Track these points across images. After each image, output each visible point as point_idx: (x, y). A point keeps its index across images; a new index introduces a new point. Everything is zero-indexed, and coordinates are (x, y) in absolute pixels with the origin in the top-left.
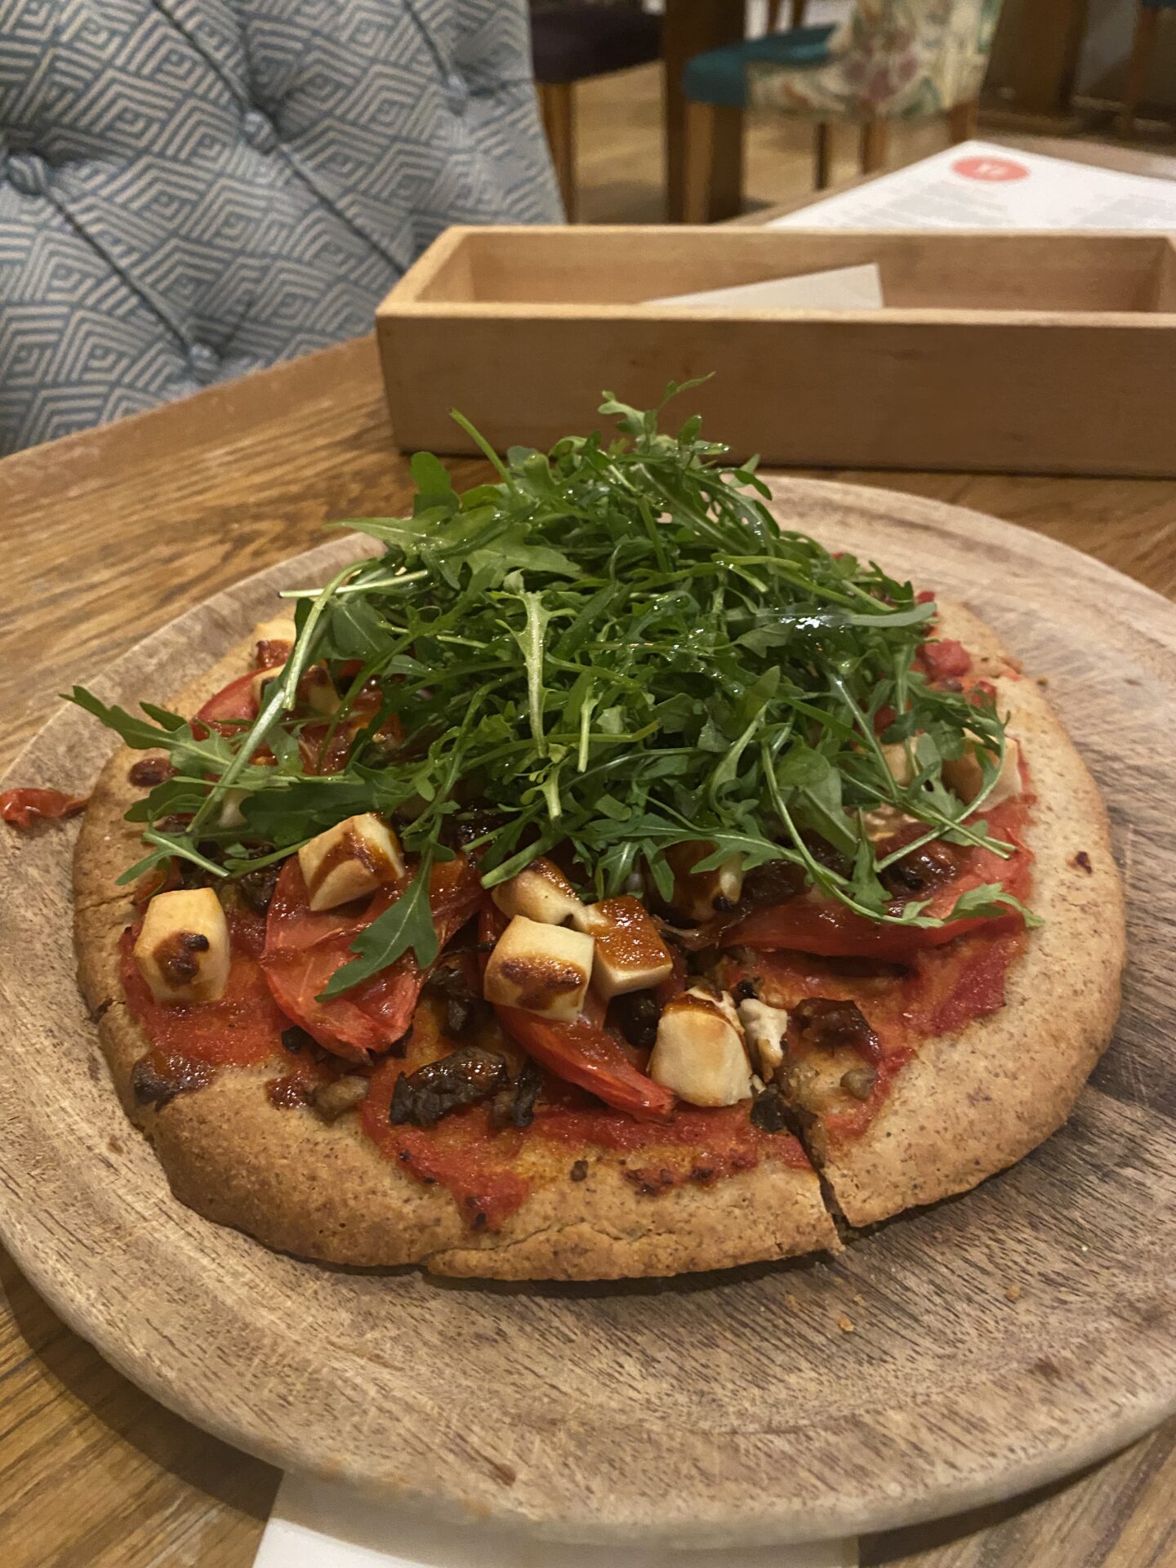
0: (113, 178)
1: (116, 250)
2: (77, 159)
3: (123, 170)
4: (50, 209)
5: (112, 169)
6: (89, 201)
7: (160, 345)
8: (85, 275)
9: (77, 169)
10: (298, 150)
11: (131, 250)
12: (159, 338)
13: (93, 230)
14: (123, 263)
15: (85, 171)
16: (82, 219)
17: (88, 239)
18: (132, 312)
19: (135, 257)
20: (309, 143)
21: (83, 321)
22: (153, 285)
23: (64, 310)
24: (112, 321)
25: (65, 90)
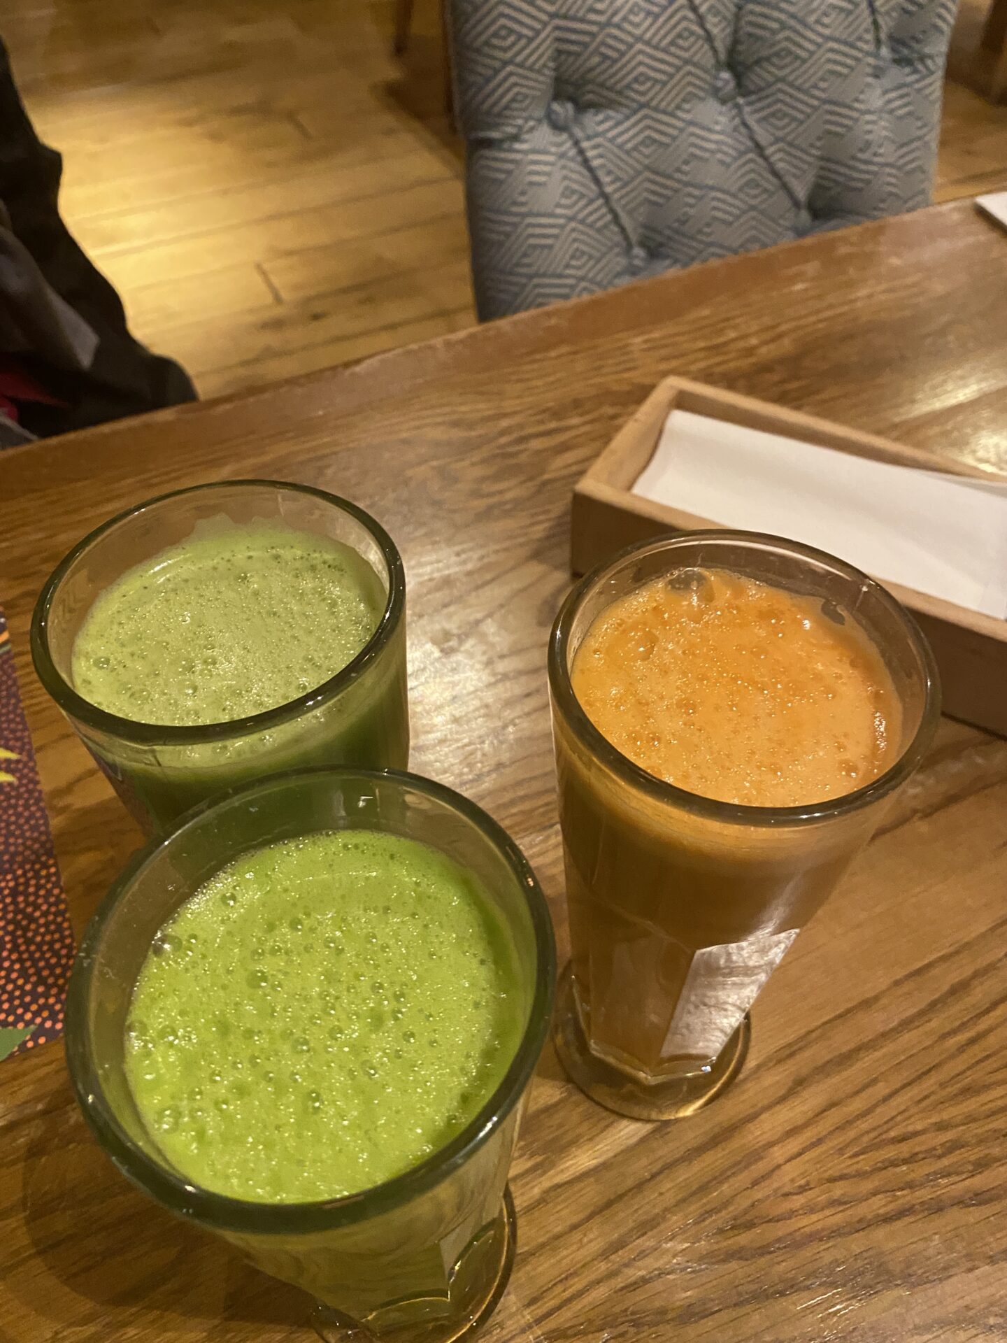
0: (618, 124)
1: (606, 179)
2: (596, 106)
3: (627, 118)
4: (569, 144)
5: (620, 117)
6: (599, 140)
7: (616, 250)
8: (582, 196)
9: (596, 114)
10: (750, 104)
11: (617, 179)
12: (617, 245)
13: (596, 163)
14: (609, 189)
15: (600, 117)
16: (590, 154)
17: (591, 170)
18: (606, 226)
19: (618, 184)
20: (760, 100)
21: (573, 230)
22: (624, 206)
23: (562, 221)
24: (591, 232)
25: (605, 57)
